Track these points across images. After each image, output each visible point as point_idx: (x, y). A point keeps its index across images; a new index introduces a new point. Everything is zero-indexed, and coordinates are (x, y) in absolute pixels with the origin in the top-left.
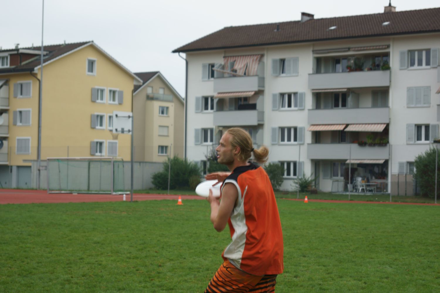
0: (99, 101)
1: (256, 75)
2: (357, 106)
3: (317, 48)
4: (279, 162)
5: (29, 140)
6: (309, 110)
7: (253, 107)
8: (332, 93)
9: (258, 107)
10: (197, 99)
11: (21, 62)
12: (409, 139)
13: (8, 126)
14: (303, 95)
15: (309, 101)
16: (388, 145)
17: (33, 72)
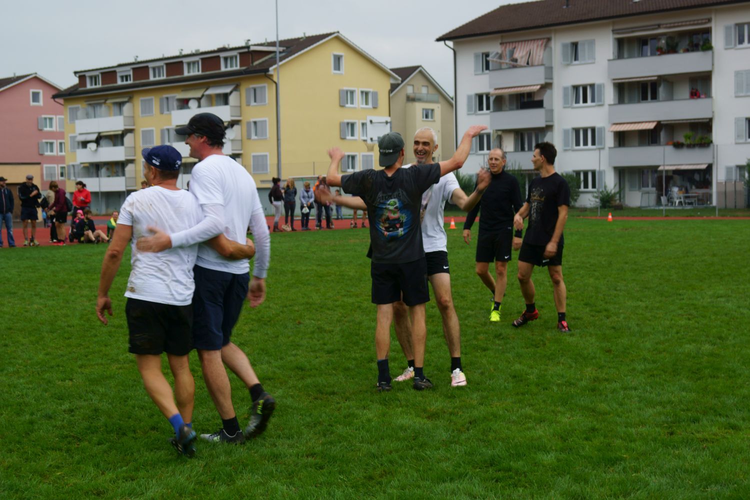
0: (349, 105)
1: (542, 65)
2: (670, 97)
3: (617, 27)
4: (574, 171)
5: (266, 156)
6: (610, 105)
7: (539, 104)
8: (638, 82)
9: (545, 104)
10: (469, 97)
11: (252, 63)
12: (738, 136)
13: (242, 140)
14: (601, 86)
15: (610, 95)
16: (711, 145)
17: (268, 73)
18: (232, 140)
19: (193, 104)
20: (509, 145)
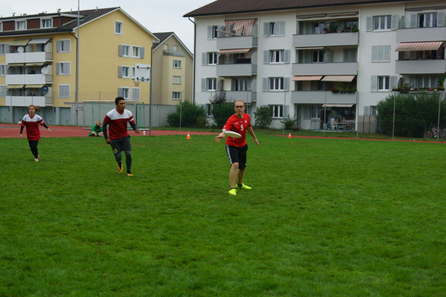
0: (125, 56)
1: (251, 36)
2: (331, 61)
3: (299, 14)
4: (269, 105)
5: (69, 86)
6: (293, 64)
7: (248, 61)
8: (312, 50)
9: (252, 61)
10: (203, 54)
11: (62, 24)
13: (52, 75)
14: (288, 52)
15: (293, 57)
16: (356, 92)
17: (71, 32)
18: (46, 75)
19: (20, 50)
20: (228, 86)
